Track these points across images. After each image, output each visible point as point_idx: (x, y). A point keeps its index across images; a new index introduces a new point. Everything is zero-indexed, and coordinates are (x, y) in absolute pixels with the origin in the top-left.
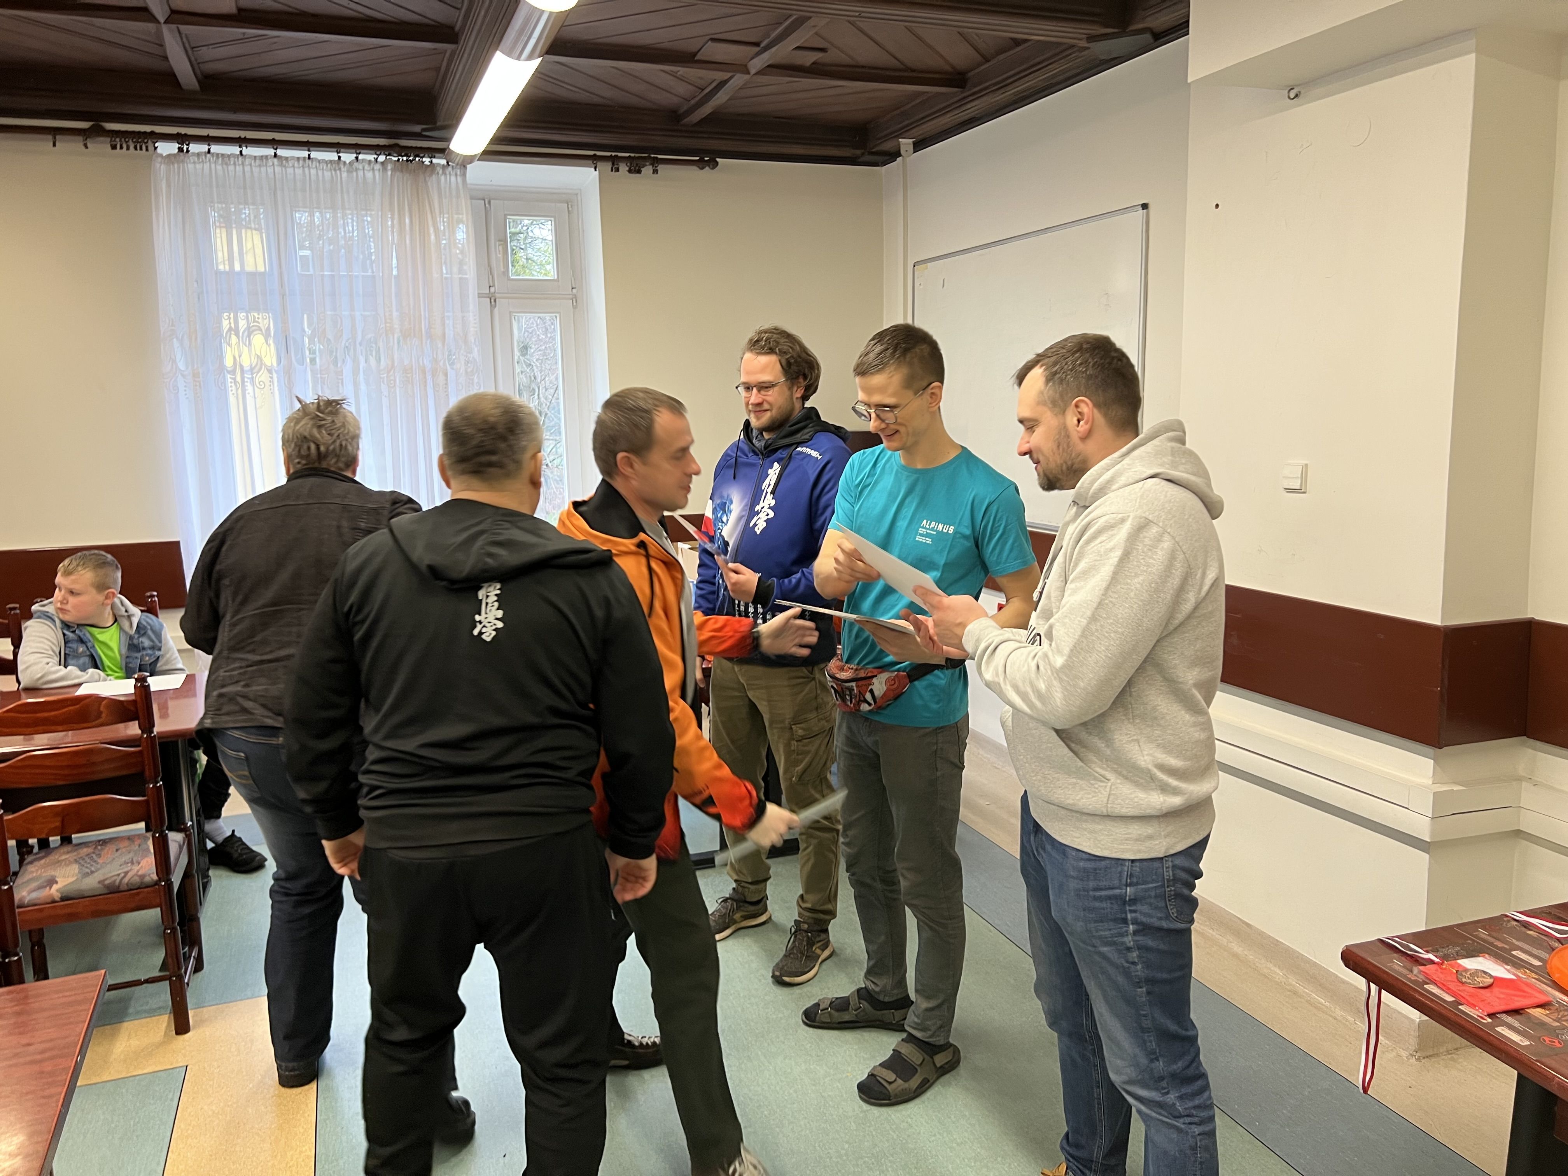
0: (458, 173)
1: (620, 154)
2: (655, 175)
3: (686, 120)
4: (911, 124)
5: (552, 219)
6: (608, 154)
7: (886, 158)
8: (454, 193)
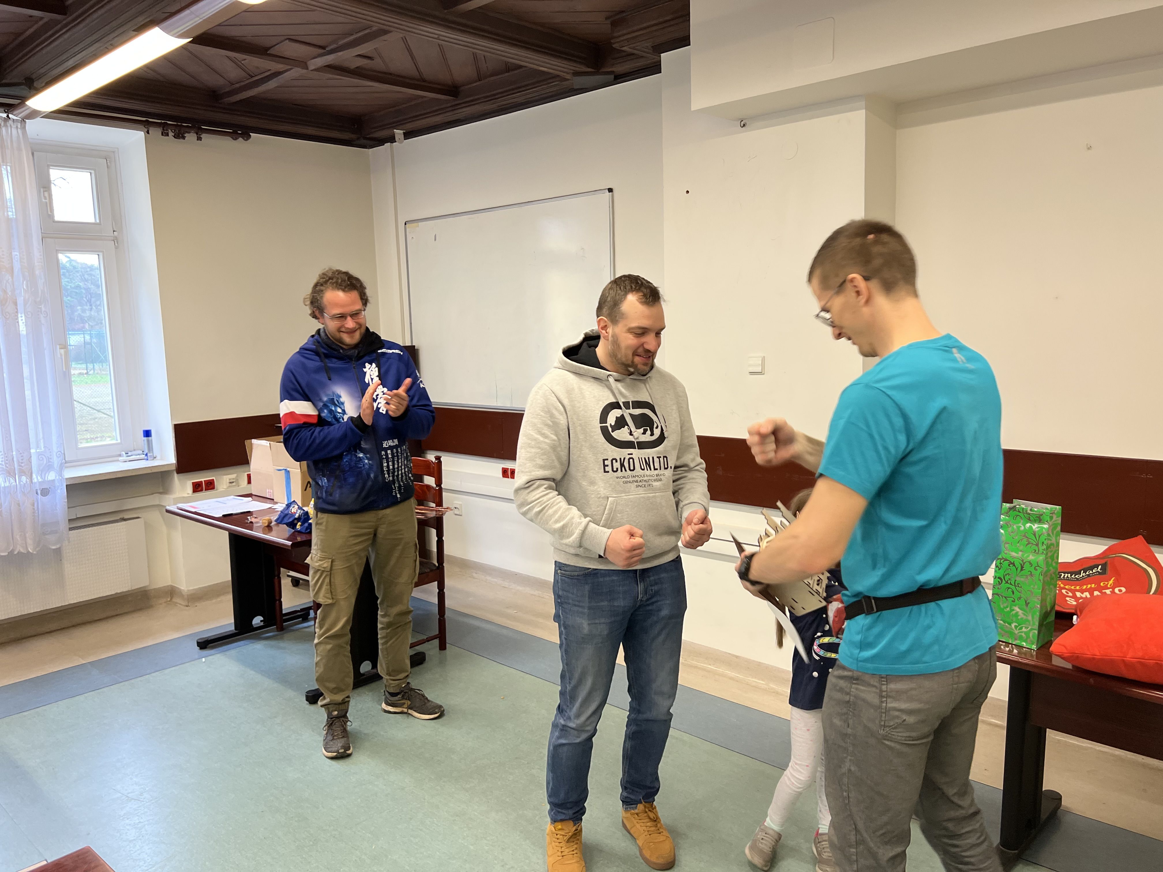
0: (19, 127)
1: (169, 122)
2: (199, 141)
3: (226, 99)
4: (406, 119)
6: (159, 121)
7: (377, 142)
8: (15, 144)
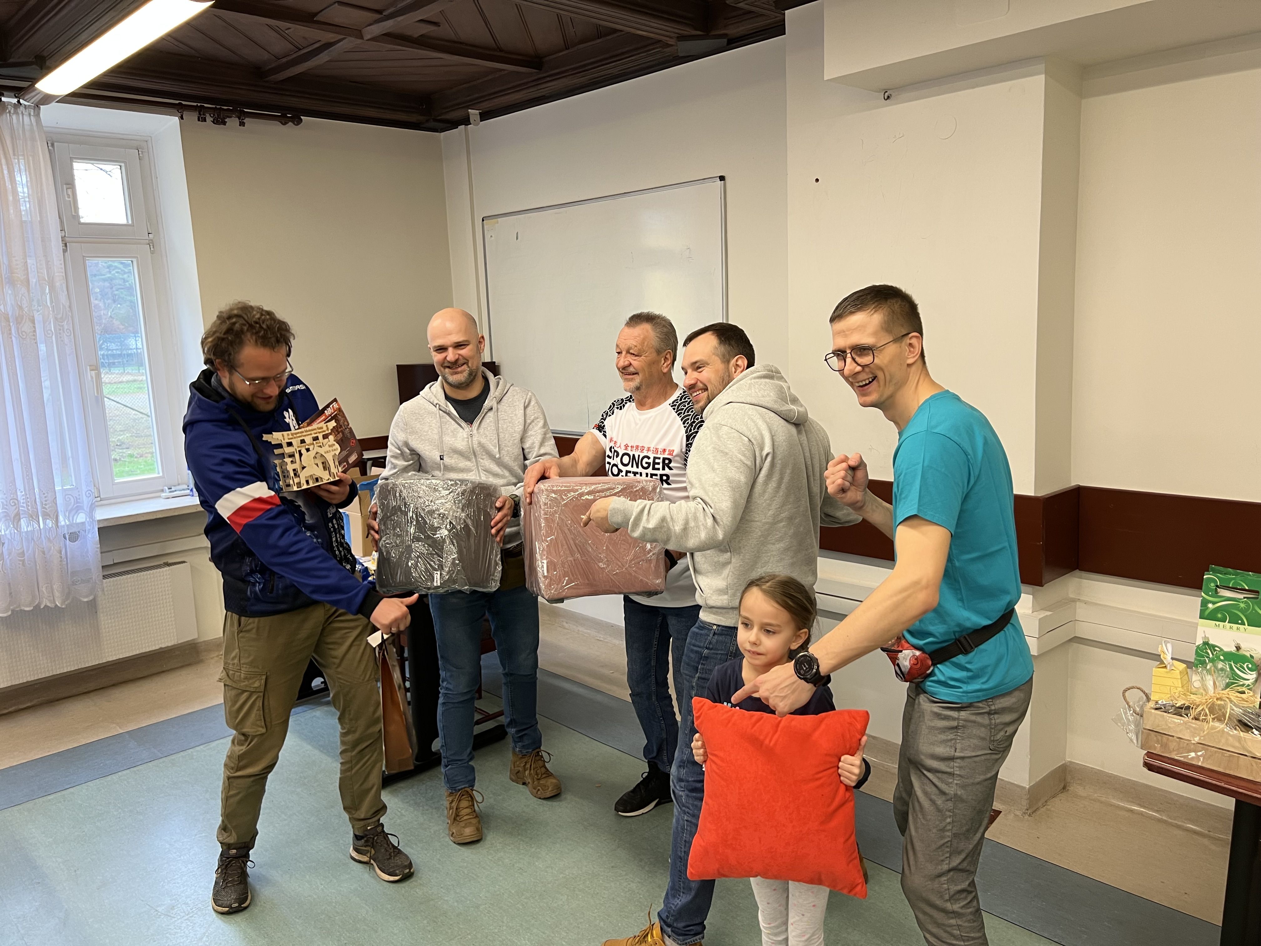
0: (32, 114)
1: (206, 105)
2: (242, 127)
3: (273, 77)
4: (483, 97)
5: (123, 164)
6: (195, 104)
7: (449, 125)
8: (27, 134)
